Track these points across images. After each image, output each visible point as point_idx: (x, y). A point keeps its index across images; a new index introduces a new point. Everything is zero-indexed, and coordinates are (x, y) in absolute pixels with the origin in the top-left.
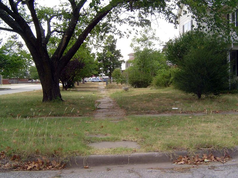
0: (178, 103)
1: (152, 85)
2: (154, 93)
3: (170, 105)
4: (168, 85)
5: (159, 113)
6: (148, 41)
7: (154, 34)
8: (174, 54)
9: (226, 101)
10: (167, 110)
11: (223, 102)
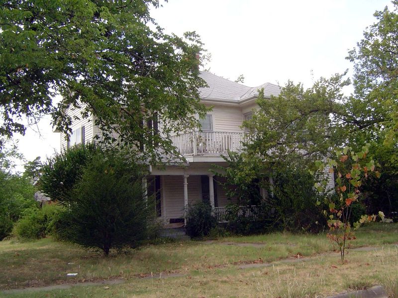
0: (74, 266)
1: (12, 236)
2: (23, 249)
3: (61, 268)
4: (42, 235)
5: (47, 283)
6: (4, 158)
7: (15, 147)
8: (54, 181)
9: (151, 257)
10: (59, 278)
11: (147, 260)
